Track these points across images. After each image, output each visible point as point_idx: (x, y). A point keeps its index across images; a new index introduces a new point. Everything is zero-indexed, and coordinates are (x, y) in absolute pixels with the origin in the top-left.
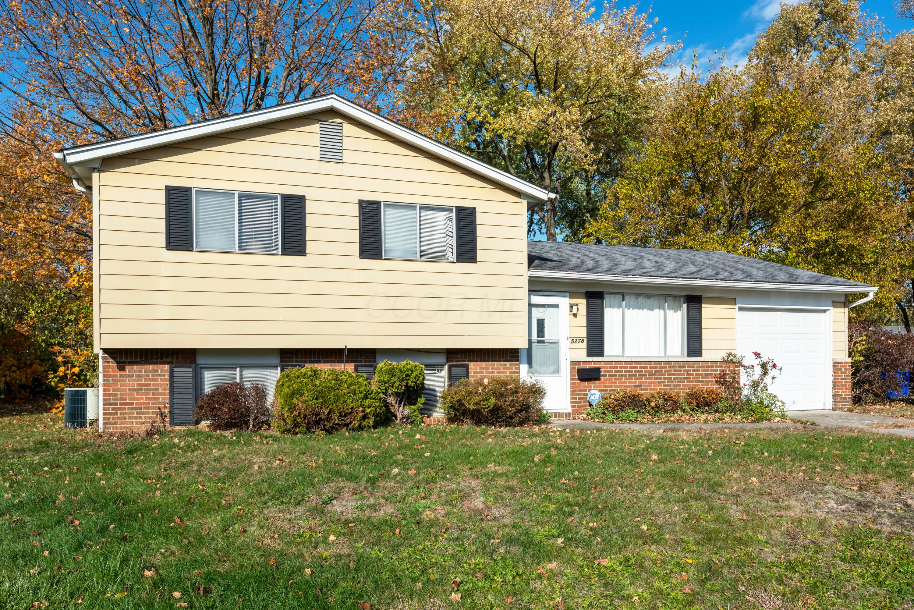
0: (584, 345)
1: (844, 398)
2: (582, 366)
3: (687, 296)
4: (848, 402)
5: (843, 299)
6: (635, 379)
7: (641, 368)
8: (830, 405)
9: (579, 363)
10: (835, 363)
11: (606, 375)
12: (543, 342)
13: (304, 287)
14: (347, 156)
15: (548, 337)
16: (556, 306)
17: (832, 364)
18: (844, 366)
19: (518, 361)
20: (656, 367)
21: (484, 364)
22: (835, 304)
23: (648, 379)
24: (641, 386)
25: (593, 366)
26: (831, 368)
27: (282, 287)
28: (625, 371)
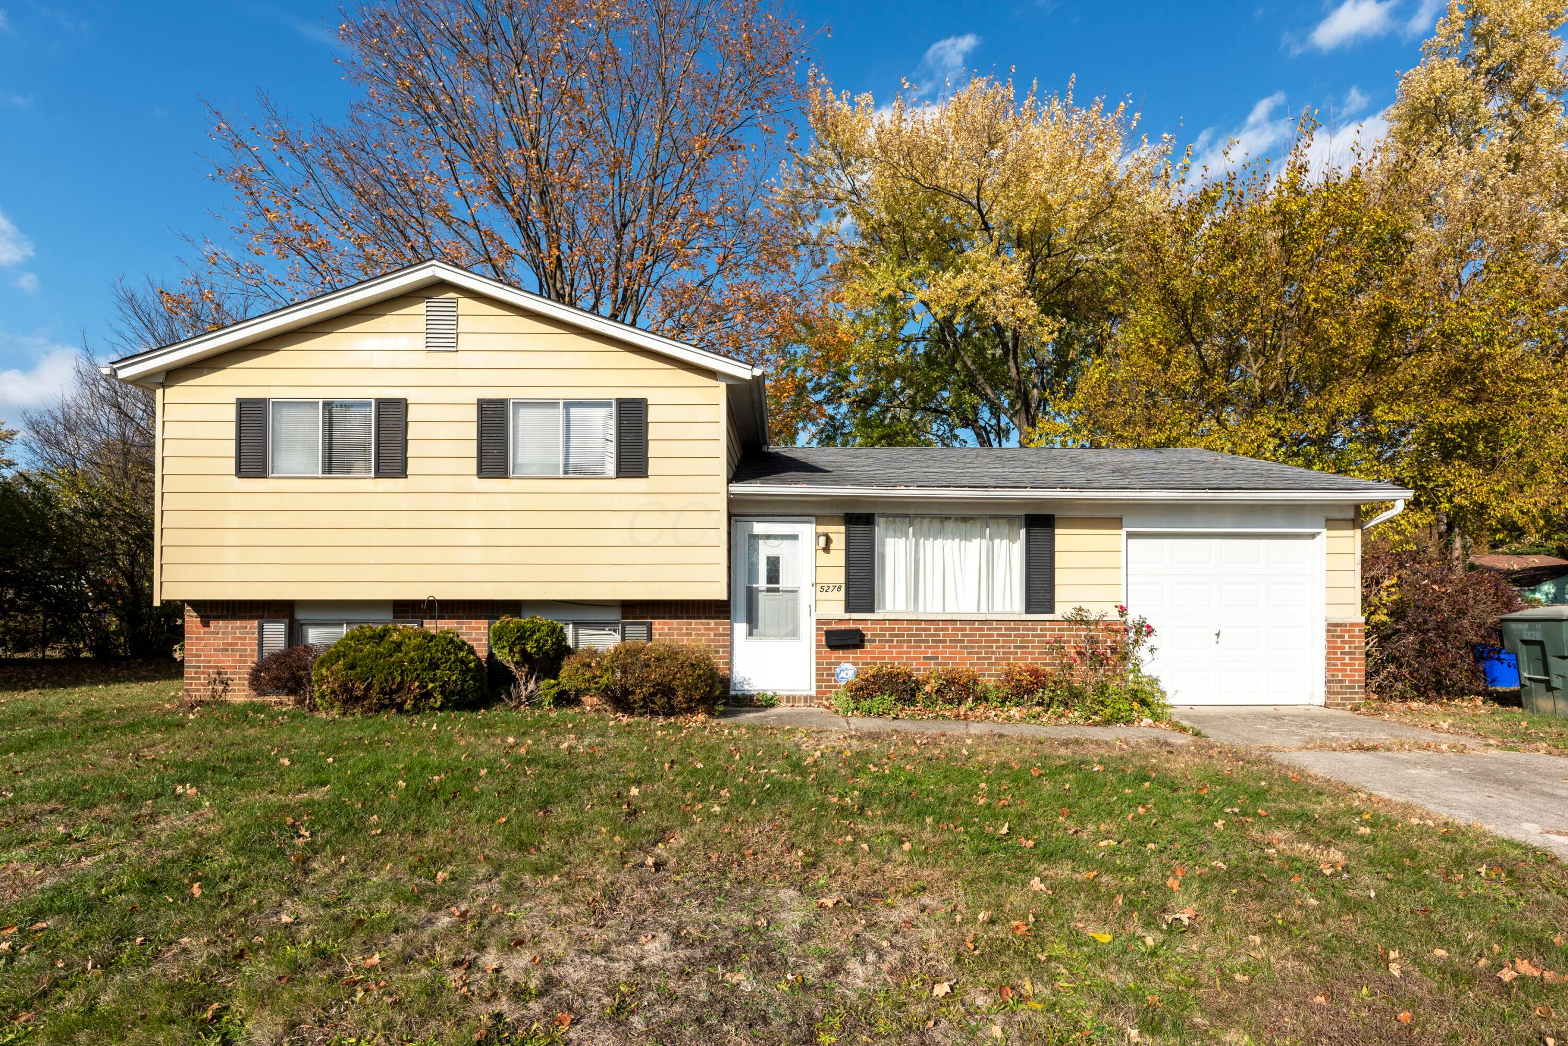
0: (842, 595)
1: (1347, 687)
2: (834, 626)
3: (1027, 516)
4: (1357, 693)
5: (1351, 515)
6: (926, 647)
7: (935, 630)
8: (1320, 699)
9: (828, 622)
10: (1329, 625)
11: (874, 641)
12: (777, 590)
13: (404, 520)
14: (464, 342)
15: (784, 583)
16: (795, 537)
17: (1324, 627)
18: (1349, 631)
19: (729, 618)
21: (675, 622)
22: (1332, 523)
23: (948, 647)
24: (937, 658)
25: (852, 626)
26: (1323, 635)
27: (375, 519)
28: (908, 635)
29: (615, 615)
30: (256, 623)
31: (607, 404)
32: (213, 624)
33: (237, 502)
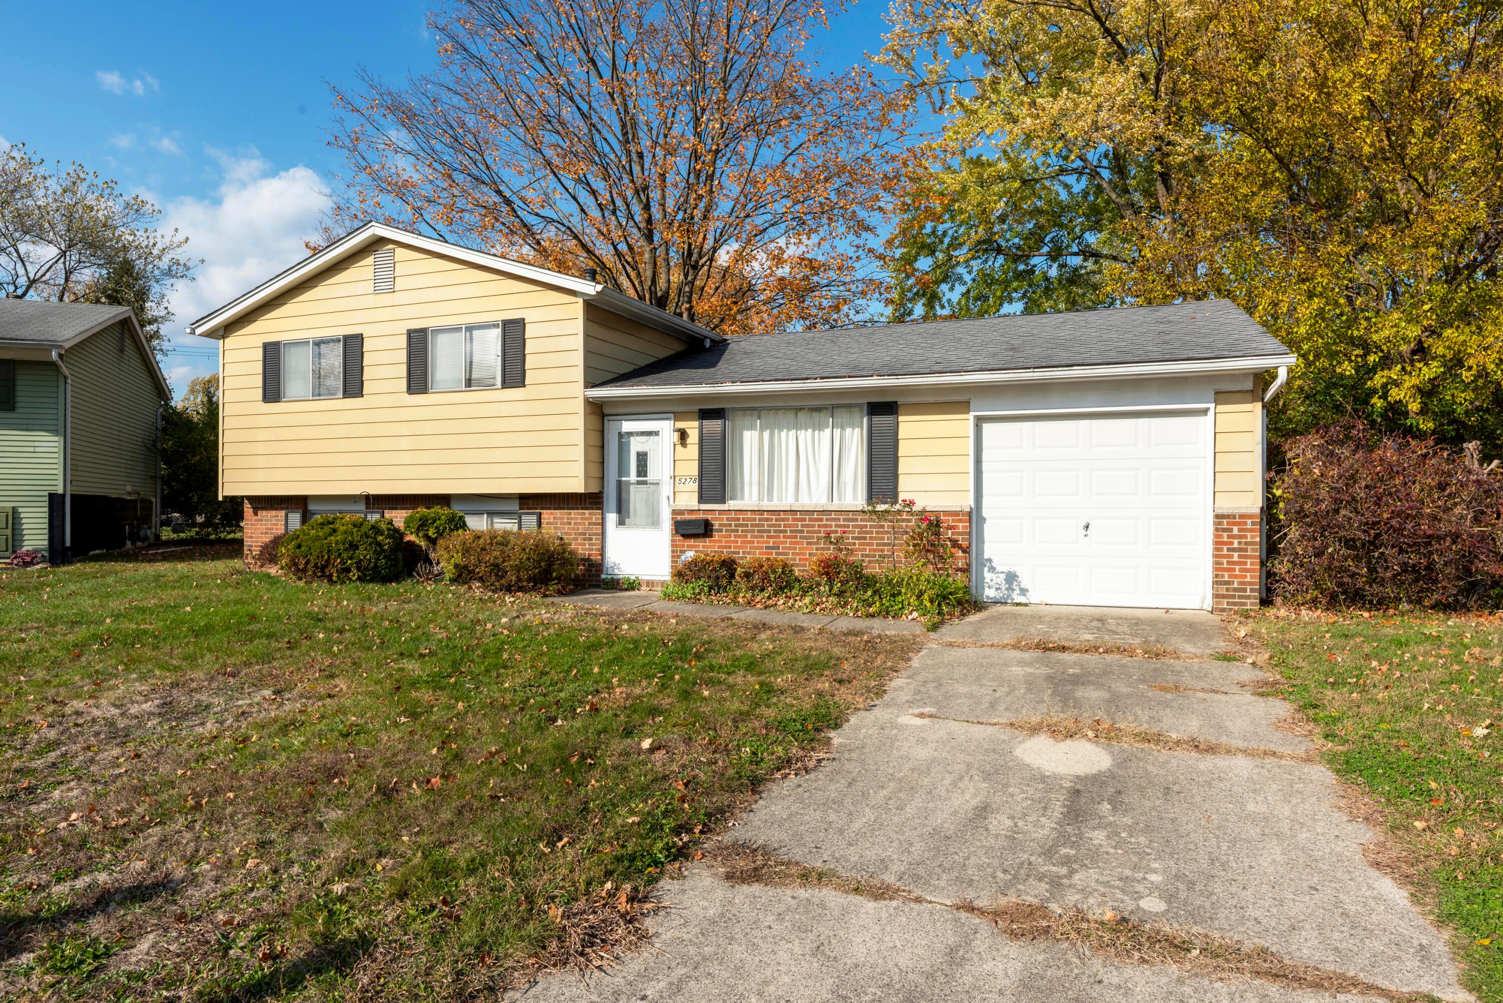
0: (695, 487)
1: (1235, 590)
2: (687, 517)
3: (870, 404)
4: (1249, 597)
5: (1249, 385)
6: (768, 537)
7: (777, 520)
8: (1208, 603)
9: (681, 512)
10: (1217, 516)
11: (721, 531)
12: (645, 483)
13: (361, 430)
14: (400, 284)
15: (651, 477)
16: (656, 433)
17: (1210, 519)
18: (1238, 524)
19: (601, 508)
20: (821, 520)
21: (558, 513)
22: (1221, 397)
23: (789, 537)
24: (778, 548)
25: (701, 516)
26: (1210, 528)
27: (344, 431)
28: (752, 525)
29: (515, 506)
30: (283, 513)
31: (496, 326)
32: (260, 513)
33: (264, 421)
